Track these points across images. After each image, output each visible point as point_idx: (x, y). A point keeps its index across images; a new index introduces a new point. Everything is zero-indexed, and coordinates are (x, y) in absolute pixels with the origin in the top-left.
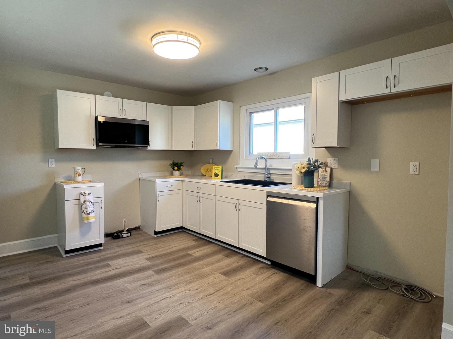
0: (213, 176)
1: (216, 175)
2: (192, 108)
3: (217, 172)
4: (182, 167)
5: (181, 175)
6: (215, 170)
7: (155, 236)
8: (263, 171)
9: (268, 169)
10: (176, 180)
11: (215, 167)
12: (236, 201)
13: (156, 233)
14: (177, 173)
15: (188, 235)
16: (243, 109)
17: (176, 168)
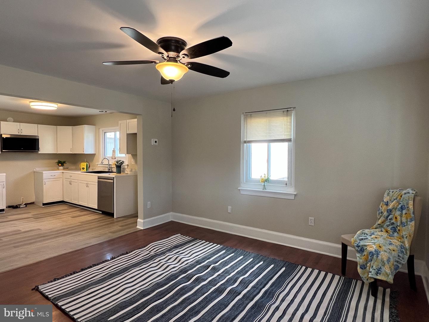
0: (82, 169)
1: (83, 169)
2: (71, 127)
3: (84, 167)
4: (64, 164)
5: (64, 169)
6: (83, 165)
7: (43, 206)
8: (107, 166)
9: (110, 165)
10: (59, 172)
11: (82, 164)
12: (87, 182)
13: (44, 204)
14: (61, 168)
15: (66, 205)
16: (101, 130)
17: (60, 165)
